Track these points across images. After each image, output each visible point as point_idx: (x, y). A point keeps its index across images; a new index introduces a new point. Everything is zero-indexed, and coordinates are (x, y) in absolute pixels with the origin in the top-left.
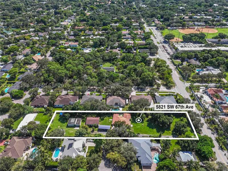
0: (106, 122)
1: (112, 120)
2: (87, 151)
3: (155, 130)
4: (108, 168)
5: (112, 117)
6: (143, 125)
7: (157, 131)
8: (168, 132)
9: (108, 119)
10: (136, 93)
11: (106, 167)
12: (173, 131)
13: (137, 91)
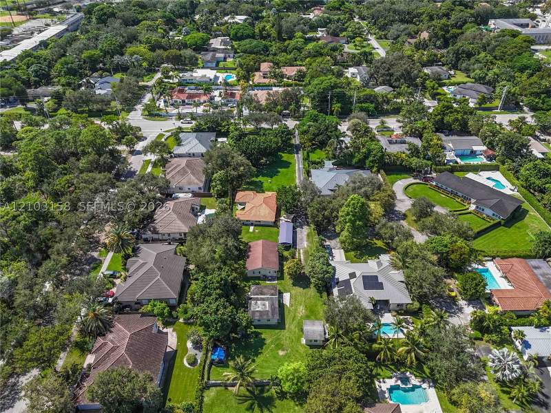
8: (286, 157)
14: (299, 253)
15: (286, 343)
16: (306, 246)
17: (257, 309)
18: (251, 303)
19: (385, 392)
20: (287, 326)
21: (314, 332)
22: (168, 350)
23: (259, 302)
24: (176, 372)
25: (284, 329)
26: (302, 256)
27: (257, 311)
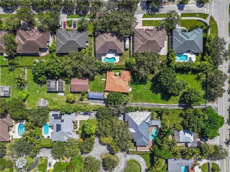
0: (97, 83)
1: (105, 80)
2: (78, 127)
3: (159, 95)
4: (103, 145)
5: (104, 74)
6: (145, 88)
7: (161, 97)
8: (175, 99)
9: (99, 78)
10: (143, 17)
11: (100, 144)
12: (181, 97)
13: (145, 12)
14: (86, 101)
15: (42, 93)
16: (91, 104)
17: (51, 83)
18: (54, 81)
19: (22, 123)
20: (48, 94)
21: (41, 103)
22: (40, 54)
23: (54, 84)
24: (31, 57)
25: (47, 93)
26: (85, 102)
27: (50, 83)
